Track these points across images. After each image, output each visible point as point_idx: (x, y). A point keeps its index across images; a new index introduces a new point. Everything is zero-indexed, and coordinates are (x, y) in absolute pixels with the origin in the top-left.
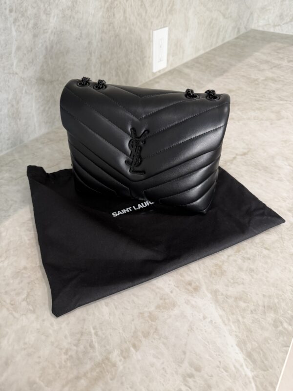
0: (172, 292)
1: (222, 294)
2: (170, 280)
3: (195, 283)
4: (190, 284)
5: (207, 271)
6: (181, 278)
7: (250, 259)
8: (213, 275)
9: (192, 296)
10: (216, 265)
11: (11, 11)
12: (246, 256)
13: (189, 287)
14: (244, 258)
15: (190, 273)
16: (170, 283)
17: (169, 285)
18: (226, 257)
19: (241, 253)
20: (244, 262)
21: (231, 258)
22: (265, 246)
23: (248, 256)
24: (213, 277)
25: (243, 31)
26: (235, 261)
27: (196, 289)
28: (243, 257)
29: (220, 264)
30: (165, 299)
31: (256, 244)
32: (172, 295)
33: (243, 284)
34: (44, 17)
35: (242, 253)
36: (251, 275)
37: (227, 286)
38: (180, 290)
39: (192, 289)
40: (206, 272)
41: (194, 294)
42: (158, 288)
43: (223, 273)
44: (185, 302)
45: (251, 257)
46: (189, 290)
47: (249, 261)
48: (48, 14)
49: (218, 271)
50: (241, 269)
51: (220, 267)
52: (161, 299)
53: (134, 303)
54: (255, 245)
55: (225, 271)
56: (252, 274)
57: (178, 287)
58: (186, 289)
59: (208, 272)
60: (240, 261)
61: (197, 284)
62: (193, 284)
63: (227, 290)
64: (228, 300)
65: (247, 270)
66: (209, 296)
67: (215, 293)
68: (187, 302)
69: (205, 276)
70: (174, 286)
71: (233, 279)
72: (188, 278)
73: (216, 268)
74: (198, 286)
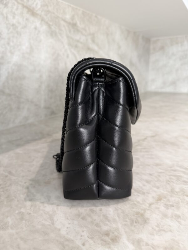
0: (84, 245)
1: (147, 244)
2: (83, 231)
3: (113, 233)
4: (107, 234)
5: (127, 220)
6: (96, 228)
8: (135, 224)
9: (109, 248)
10: (137, 213)
12: (168, 203)
13: (106, 238)
14: (167, 205)
15: (107, 222)
16: (83, 234)
17: (81, 236)
18: (148, 205)
19: (162, 201)
20: (168, 209)
21: (153, 206)
22: (185, 194)
23: (171, 203)
24: (135, 226)
26: (158, 208)
27: (115, 240)
28: (165, 204)
29: (142, 212)
32: (84, 248)
33: (171, 231)
34: (9, 54)
35: (164, 200)
36: (178, 222)
37: (152, 234)
38: (94, 242)
39: (109, 240)
40: (126, 221)
41: (112, 246)
42: (68, 240)
43: (145, 221)
45: (174, 204)
46: (105, 241)
47: (173, 208)
48: (12, 53)
49: (139, 219)
50: (165, 216)
51: (142, 215)
54: (176, 194)
55: (148, 219)
56: (179, 220)
57: (92, 238)
58: (102, 240)
59: (129, 221)
60: (162, 208)
61: (116, 234)
62: (111, 235)
63: (153, 239)
65: (172, 217)
66: (131, 247)
67: (138, 243)
69: (125, 225)
70: (88, 237)
71: (158, 226)
72: (105, 228)
73: (137, 216)
74: (116, 237)
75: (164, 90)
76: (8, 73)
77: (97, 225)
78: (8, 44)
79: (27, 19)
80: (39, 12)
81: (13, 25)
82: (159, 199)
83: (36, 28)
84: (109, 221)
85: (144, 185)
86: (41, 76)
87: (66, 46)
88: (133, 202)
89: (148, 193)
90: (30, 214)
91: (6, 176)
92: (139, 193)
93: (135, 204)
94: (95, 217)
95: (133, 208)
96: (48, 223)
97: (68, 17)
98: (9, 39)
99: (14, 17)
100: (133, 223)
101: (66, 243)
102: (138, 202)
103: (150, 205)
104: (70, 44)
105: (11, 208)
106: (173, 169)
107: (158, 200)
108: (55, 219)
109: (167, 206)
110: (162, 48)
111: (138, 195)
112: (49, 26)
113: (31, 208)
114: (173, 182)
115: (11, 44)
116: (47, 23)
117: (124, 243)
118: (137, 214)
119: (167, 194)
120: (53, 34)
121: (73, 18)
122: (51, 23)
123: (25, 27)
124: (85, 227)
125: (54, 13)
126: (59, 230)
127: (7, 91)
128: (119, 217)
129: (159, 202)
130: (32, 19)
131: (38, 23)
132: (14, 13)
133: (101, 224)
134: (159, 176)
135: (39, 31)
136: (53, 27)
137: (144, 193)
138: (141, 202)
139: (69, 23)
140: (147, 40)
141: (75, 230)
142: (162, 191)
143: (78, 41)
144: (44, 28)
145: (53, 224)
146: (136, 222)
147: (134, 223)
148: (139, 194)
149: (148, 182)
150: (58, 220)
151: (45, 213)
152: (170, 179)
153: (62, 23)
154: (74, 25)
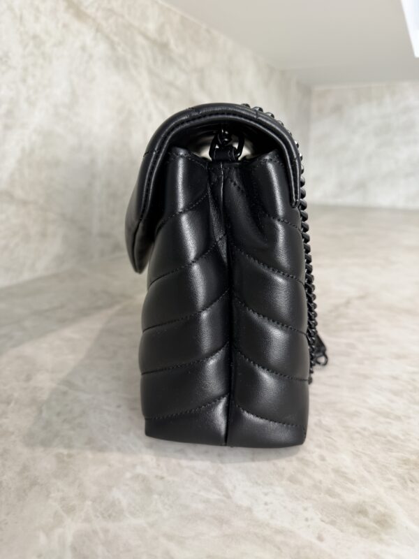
0: (320, 538)
2: (306, 509)
3: (374, 508)
4: (362, 512)
5: (390, 476)
6: (331, 500)
8: (410, 485)
9: (381, 541)
10: (406, 461)
13: (365, 521)
15: (349, 485)
16: (307, 515)
17: (307, 520)
24: (413, 489)
27: (384, 522)
38: (342, 531)
39: (374, 525)
40: (391, 480)
41: (385, 537)
42: (279, 532)
46: (365, 527)
48: (32, 104)
49: (416, 474)
57: (333, 523)
58: (357, 525)
59: (394, 478)
61: (380, 508)
62: (371, 512)
69: (391, 488)
70: (322, 521)
72: (351, 499)
73: (407, 467)
74: (384, 515)
75: (340, 201)
76: (23, 150)
77: (330, 492)
78: (24, 81)
79: (65, 26)
80: (91, 11)
81: (35, 37)
83: (83, 48)
84: (353, 482)
85: (392, 401)
86: (93, 161)
87: (147, 95)
88: (385, 437)
89: (409, 418)
90: (162, 478)
91: (65, 393)
92: (388, 417)
93: (390, 442)
94: (318, 476)
95: (391, 450)
96: (216, 497)
97: (151, 27)
98: (25, 69)
99: (37, 19)
100: (406, 482)
101: (279, 538)
102: (396, 438)
104: (154, 91)
105: (109, 465)
108: (228, 485)
110: (338, 109)
111: (390, 423)
112: (112, 45)
113: (158, 465)
115: (30, 81)
116: (107, 38)
117: (407, 528)
118: (406, 464)
120: (119, 64)
121: (161, 30)
122: (116, 39)
123: (60, 43)
124: (306, 499)
125: (123, 16)
126: (249, 510)
127: (19, 193)
128: (369, 472)
130: (76, 25)
131: (88, 36)
132: (37, 10)
133: (338, 490)
134: (414, 380)
135: (91, 56)
136: (119, 49)
137: (398, 418)
138: (402, 438)
139: (153, 42)
140: (306, 91)
141: (285, 507)
143: (171, 84)
144: (102, 48)
145: (229, 497)
146: (411, 481)
147: (409, 482)
148: (388, 420)
149: (396, 393)
150: (235, 487)
151: (198, 474)
153: (140, 40)
154: (164, 47)
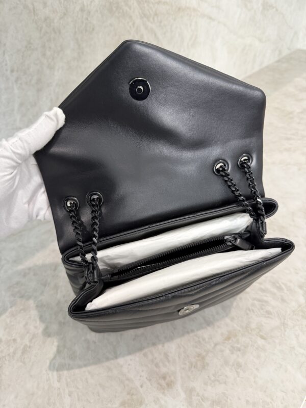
0: (142, 386)
1: (198, 395)
2: (143, 371)
3: (170, 377)
4: (164, 378)
5: (187, 362)
6: (155, 369)
7: (239, 350)
8: (193, 369)
9: (163, 393)
10: (199, 355)
11: (12, 71)
12: (236, 345)
13: (163, 382)
15: (167, 363)
16: (142, 374)
17: (141, 376)
18: (213, 345)
19: (230, 341)
20: (232, 353)
21: (218, 347)
22: (261, 333)
23: (239, 346)
24: (192, 371)
25: (285, 52)
26: (222, 351)
27: (170, 385)
28: (232, 346)
29: (204, 354)
30: (132, 394)
31: (251, 330)
32: (141, 390)
33: (225, 383)
34: (47, 72)
36: (237, 372)
37: (206, 384)
38: (151, 385)
39: (165, 385)
40: (185, 364)
41: (166, 392)
42: (128, 379)
43: (204, 367)
44: (154, 401)
45: (242, 347)
46: (161, 385)
47: (238, 353)
48: (52, 68)
49: (199, 364)
50: (226, 363)
51: (203, 358)
52: (128, 394)
53: (99, 396)
54: (250, 332)
55: (207, 364)
56: (239, 370)
57: (150, 380)
58: (159, 384)
60: (227, 352)
61: (172, 378)
62: (168, 379)
63: (205, 390)
64: (203, 403)
65: (233, 365)
66: (183, 395)
67: (190, 392)
68: (156, 401)
69: (183, 369)
70: (146, 378)
71: (214, 375)
72: (164, 370)
73: (198, 358)
74: (172, 382)
77: (157, 365)
82: (228, 338)
84: (169, 361)
93: (199, 341)
94: (156, 355)
95: (196, 347)
100: (191, 367)
101: (127, 382)
102: (204, 339)
103: (216, 345)
106: (262, 287)
107: (226, 340)
108: (118, 352)
109: (233, 349)
114: (253, 311)
117: (177, 390)
119: (239, 331)
124: (146, 366)
126: (122, 366)
128: (179, 358)
129: (227, 342)
133: (161, 364)
138: (207, 340)
141: (135, 368)
142: (235, 325)
145: (116, 358)
146: (194, 367)
148: (207, 327)
152: (253, 305)
